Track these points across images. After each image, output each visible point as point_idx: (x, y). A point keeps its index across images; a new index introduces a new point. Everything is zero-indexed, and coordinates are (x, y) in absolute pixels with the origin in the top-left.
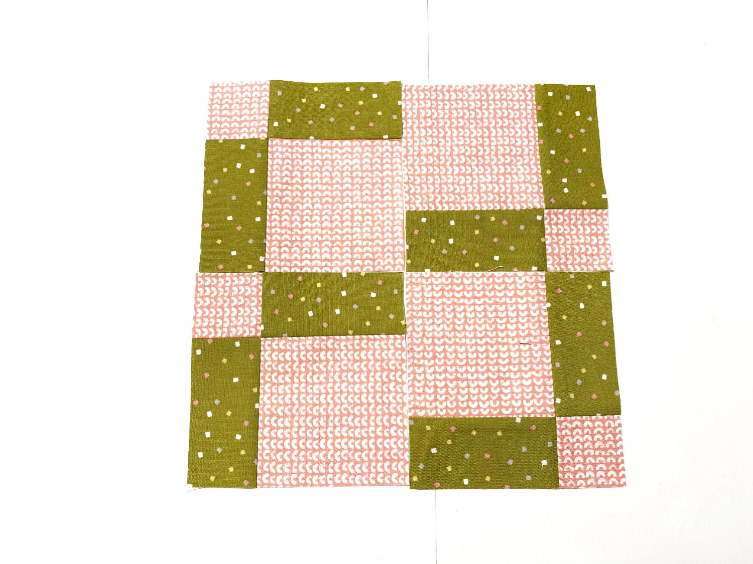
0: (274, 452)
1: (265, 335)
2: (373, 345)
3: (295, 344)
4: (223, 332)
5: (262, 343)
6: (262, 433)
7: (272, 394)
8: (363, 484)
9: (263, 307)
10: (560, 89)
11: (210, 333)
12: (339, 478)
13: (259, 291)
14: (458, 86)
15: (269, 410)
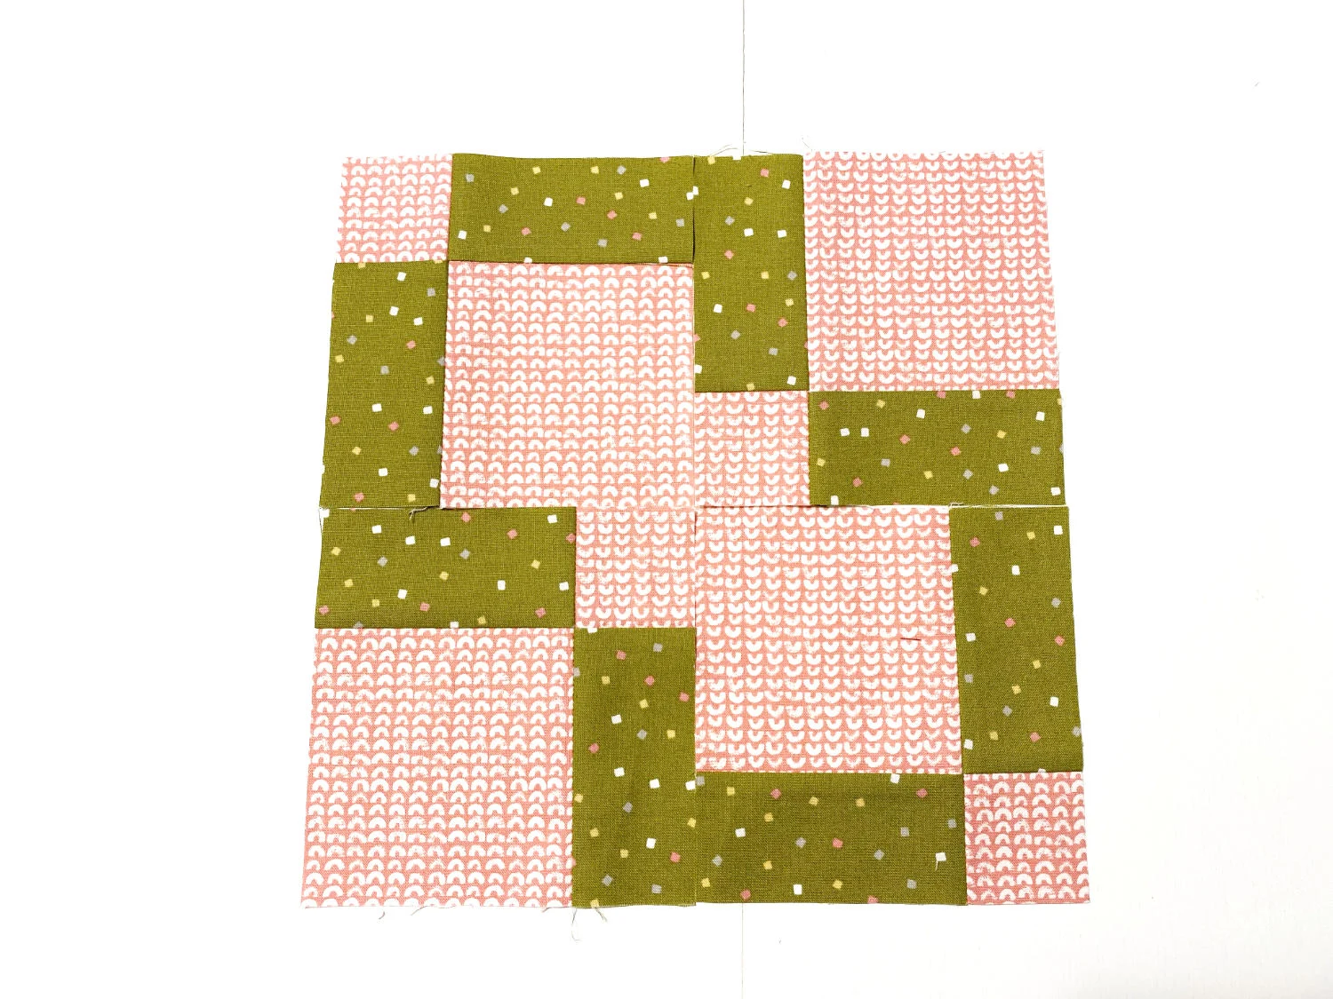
2: (555, 842)
3: (561, 692)
4: (586, 560)
5: (564, 631)
6: (407, 635)
7: (474, 651)
8: (309, 818)
9: (632, 630)
11: (585, 537)
12: (321, 776)
15: (447, 646)
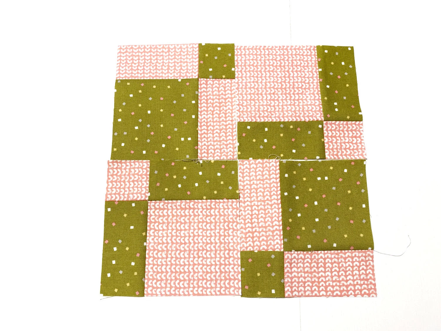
0: (155, 273)
1: (150, 199)
2: (219, 205)
3: (170, 205)
4: (125, 197)
5: (149, 204)
6: (148, 261)
7: (155, 236)
8: (212, 295)
9: (150, 181)
10: (332, 49)
11: (116, 198)
12: (197, 291)
13: (147, 171)
14: (269, 46)
15: (153, 246)
